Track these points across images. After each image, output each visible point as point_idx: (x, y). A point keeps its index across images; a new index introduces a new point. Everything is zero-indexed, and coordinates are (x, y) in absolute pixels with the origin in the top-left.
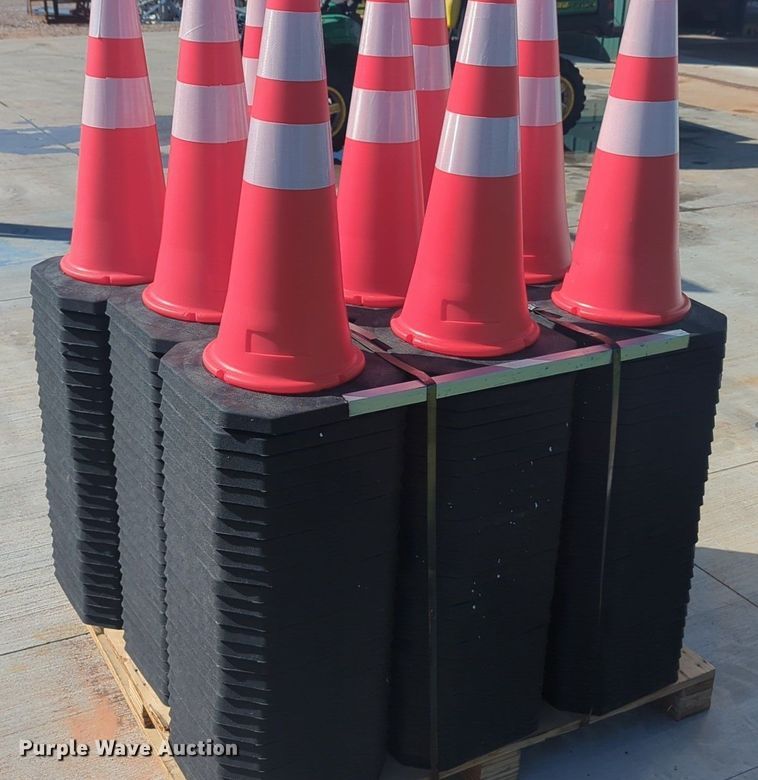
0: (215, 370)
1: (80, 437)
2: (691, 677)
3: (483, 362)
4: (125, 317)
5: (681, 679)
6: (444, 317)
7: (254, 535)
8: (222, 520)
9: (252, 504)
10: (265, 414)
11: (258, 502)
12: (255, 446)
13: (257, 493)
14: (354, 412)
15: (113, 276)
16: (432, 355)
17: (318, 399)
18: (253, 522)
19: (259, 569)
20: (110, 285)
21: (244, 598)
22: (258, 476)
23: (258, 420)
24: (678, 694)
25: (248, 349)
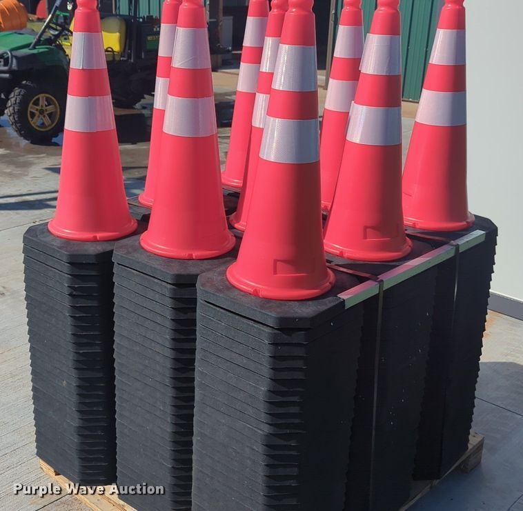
0: (250, 290)
1: (81, 352)
2: (475, 444)
3: (397, 264)
4: (138, 262)
5: (470, 447)
6: (365, 237)
7: (296, 399)
8: (271, 392)
9: (295, 377)
10: (304, 315)
11: (299, 376)
12: (298, 337)
13: (300, 370)
14: (348, 306)
15: (99, 235)
16: (361, 262)
17: (326, 300)
18: (295, 389)
19: (297, 421)
20: (98, 241)
21: (285, 443)
22: (300, 358)
23: (301, 319)
24: (469, 457)
25: (275, 272)
